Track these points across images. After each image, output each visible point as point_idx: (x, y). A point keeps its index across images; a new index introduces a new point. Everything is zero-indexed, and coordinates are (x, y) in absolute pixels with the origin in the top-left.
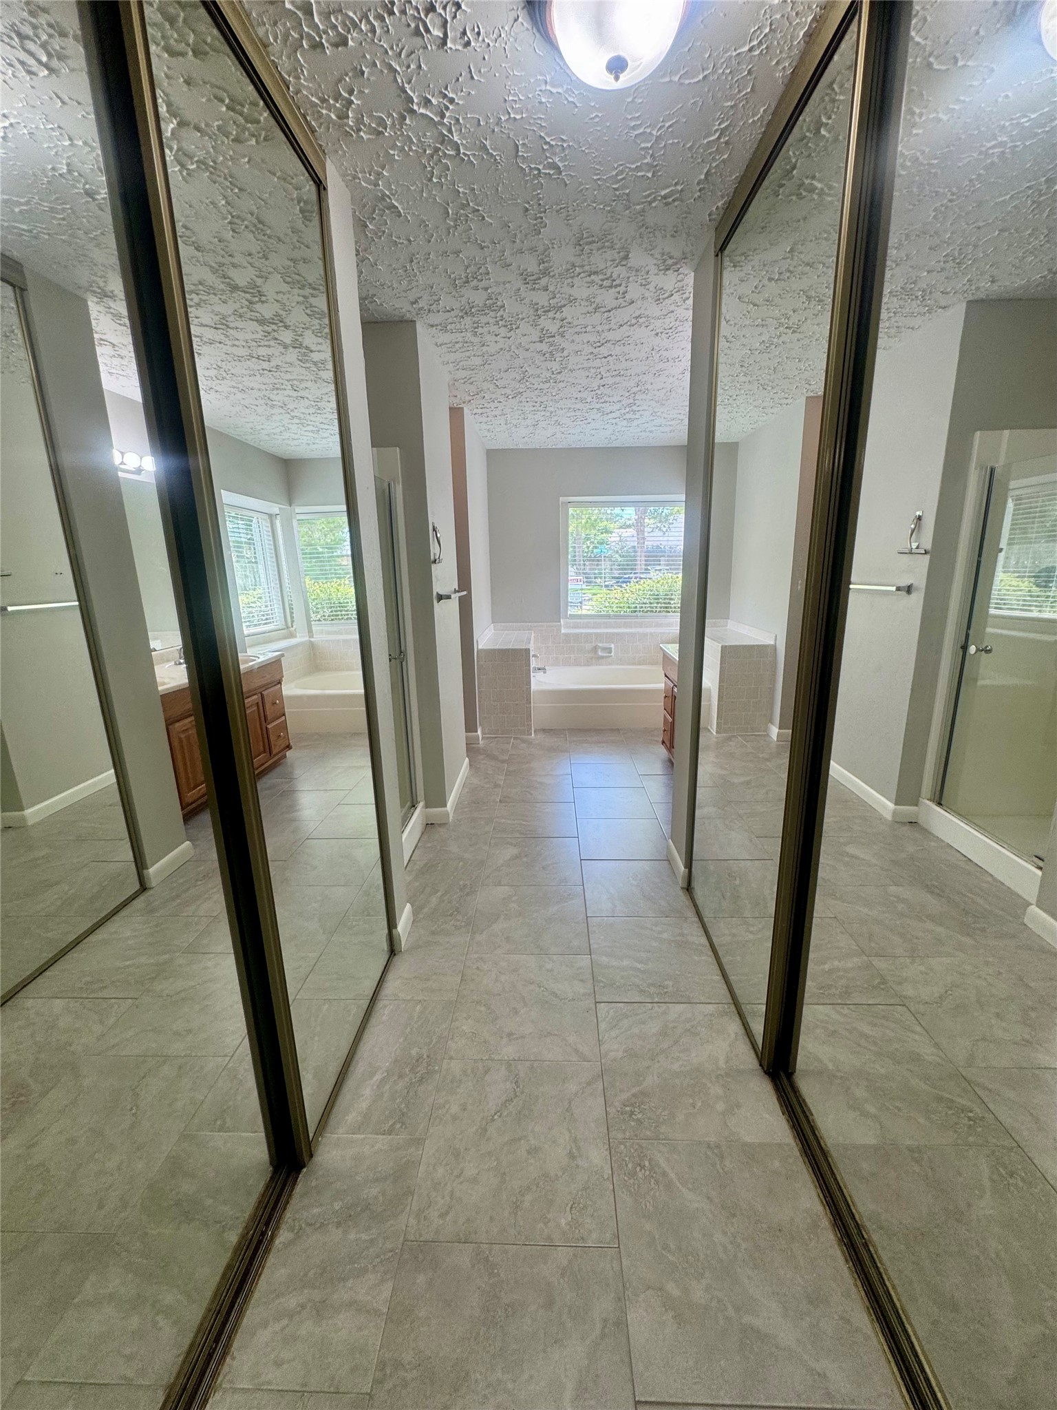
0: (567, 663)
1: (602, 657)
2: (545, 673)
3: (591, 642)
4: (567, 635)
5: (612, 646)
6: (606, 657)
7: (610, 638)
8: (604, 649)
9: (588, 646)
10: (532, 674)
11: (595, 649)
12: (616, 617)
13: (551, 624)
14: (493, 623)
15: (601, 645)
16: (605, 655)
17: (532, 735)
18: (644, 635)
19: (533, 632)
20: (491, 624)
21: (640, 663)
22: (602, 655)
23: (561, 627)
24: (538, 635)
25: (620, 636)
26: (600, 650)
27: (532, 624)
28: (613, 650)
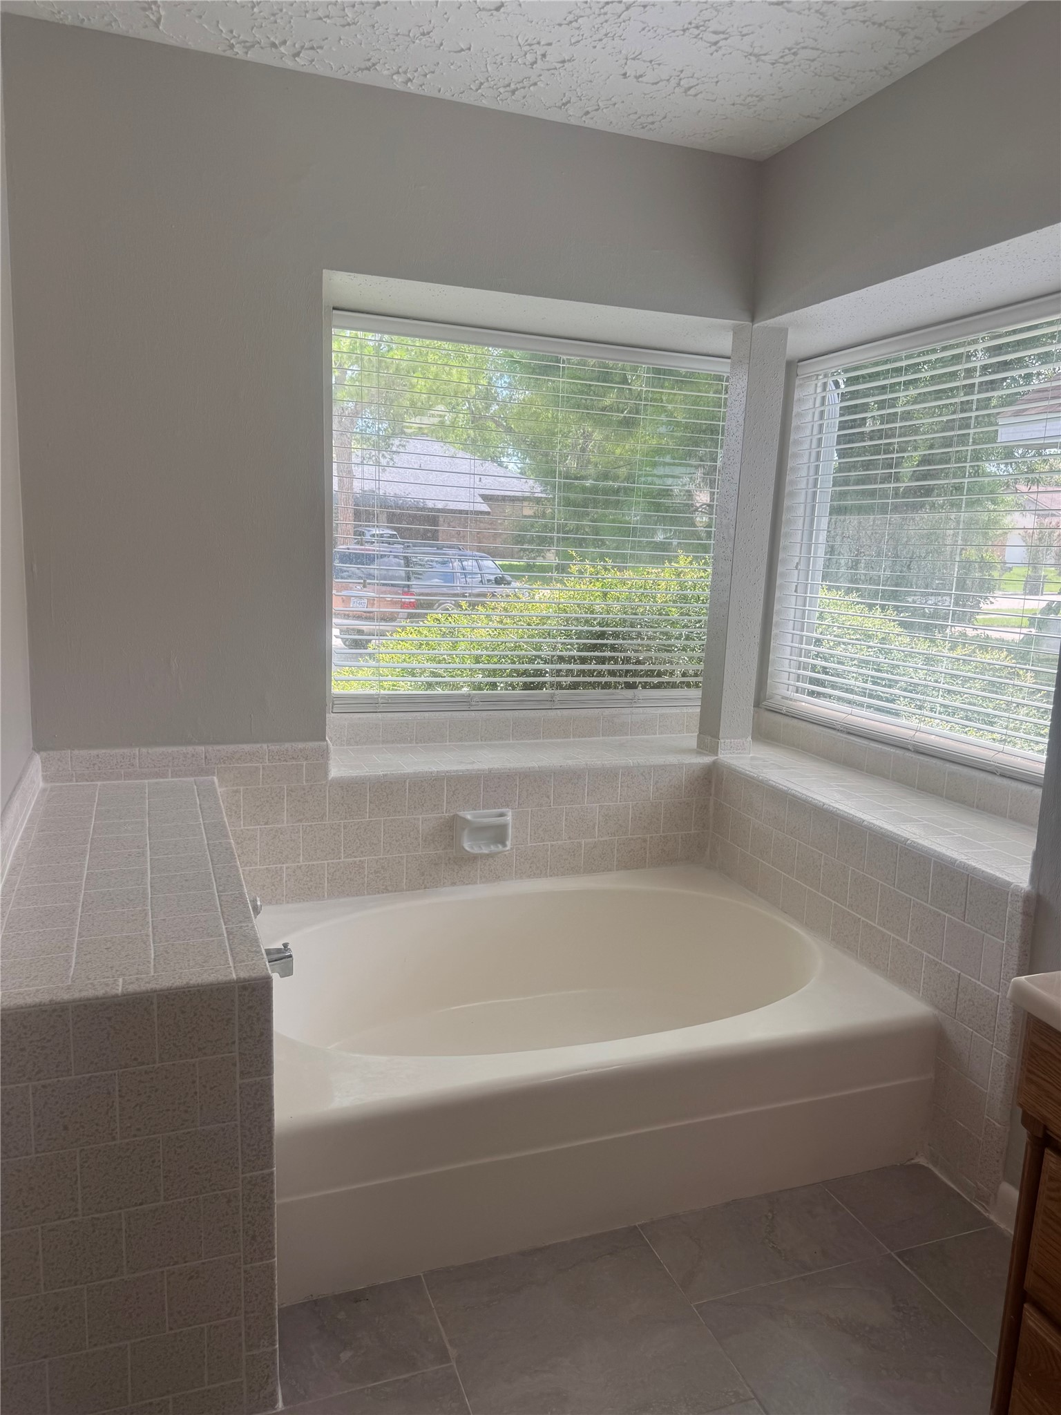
1: (474, 858)
2: (286, 972)
3: (436, 807)
4: (350, 787)
5: (509, 817)
6: (490, 856)
7: (500, 787)
8: (479, 831)
9: (426, 820)
11: (451, 829)
12: (490, 705)
13: (287, 745)
14: (38, 748)
15: (469, 817)
16: (485, 851)
17: (276, 1402)
18: (607, 775)
19: (215, 779)
20: (30, 758)
21: (592, 867)
22: (476, 851)
23: (324, 754)
24: (237, 791)
25: (533, 780)
26: (466, 832)
27: (210, 748)
28: (510, 831)
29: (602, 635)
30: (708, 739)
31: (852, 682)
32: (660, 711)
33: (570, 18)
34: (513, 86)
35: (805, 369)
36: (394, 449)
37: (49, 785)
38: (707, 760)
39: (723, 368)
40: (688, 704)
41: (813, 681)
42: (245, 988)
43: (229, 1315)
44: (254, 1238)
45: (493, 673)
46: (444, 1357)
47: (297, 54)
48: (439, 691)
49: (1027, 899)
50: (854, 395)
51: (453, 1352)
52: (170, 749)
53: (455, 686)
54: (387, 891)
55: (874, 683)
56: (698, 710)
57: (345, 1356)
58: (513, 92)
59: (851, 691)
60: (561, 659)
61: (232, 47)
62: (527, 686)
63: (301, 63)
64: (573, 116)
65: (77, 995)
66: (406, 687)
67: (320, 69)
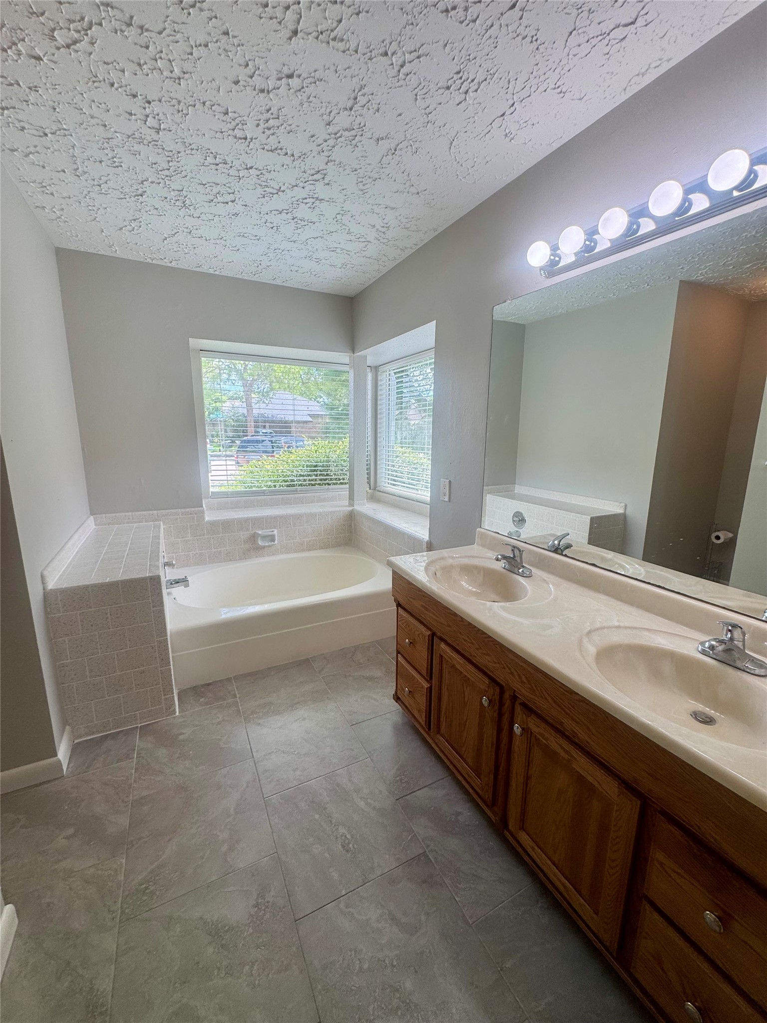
0: (216, 559)
1: (264, 547)
2: (187, 586)
3: (247, 530)
4: (213, 524)
5: (275, 532)
6: (269, 546)
7: (271, 521)
8: (264, 537)
9: (244, 535)
10: (165, 592)
11: (254, 538)
12: (272, 493)
13: (188, 510)
14: (92, 514)
15: (260, 533)
16: (267, 544)
17: (176, 712)
18: (313, 516)
19: (162, 523)
20: (89, 517)
21: (310, 549)
22: (263, 544)
23: (203, 512)
24: (170, 527)
25: (284, 518)
26: (259, 538)
27: (159, 512)
28: (276, 537)
29: (316, 466)
30: (351, 501)
31: (404, 480)
32: (338, 493)
33: (265, 253)
34: (253, 273)
35: (381, 369)
36: (271, 396)
37: (97, 527)
38: (351, 508)
39: (346, 368)
40: (344, 491)
41: (392, 480)
42: (151, 579)
43: (156, 685)
44: (162, 659)
45: (275, 481)
46: (235, 696)
47: (171, 262)
48: (254, 489)
49: (427, 543)
50: (398, 378)
51: (238, 696)
52: (143, 513)
53: (261, 487)
54: (231, 560)
55: (412, 480)
56: (348, 492)
57: (202, 700)
58: (255, 275)
59: (404, 483)
60: (301, 475)
61: (146, 259)
62: (288, 486)
63: (174, 264)
64: (278, 282)
65: (92, 583)
66: (240, 488)
67: (180, 266)
